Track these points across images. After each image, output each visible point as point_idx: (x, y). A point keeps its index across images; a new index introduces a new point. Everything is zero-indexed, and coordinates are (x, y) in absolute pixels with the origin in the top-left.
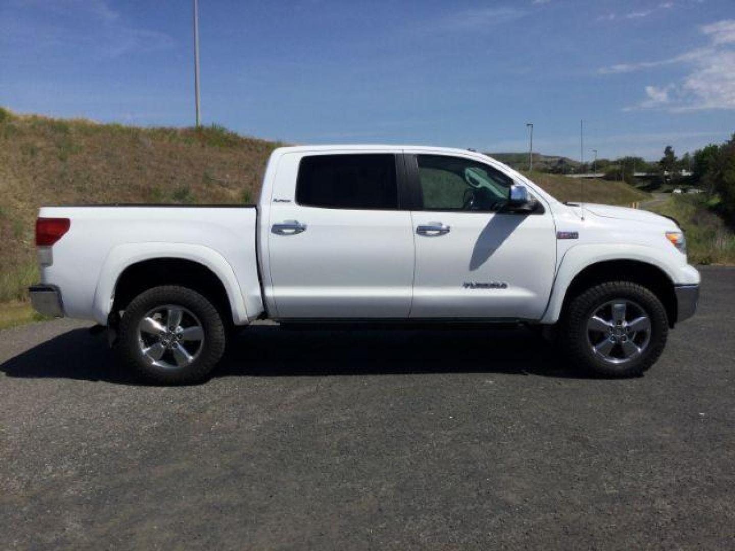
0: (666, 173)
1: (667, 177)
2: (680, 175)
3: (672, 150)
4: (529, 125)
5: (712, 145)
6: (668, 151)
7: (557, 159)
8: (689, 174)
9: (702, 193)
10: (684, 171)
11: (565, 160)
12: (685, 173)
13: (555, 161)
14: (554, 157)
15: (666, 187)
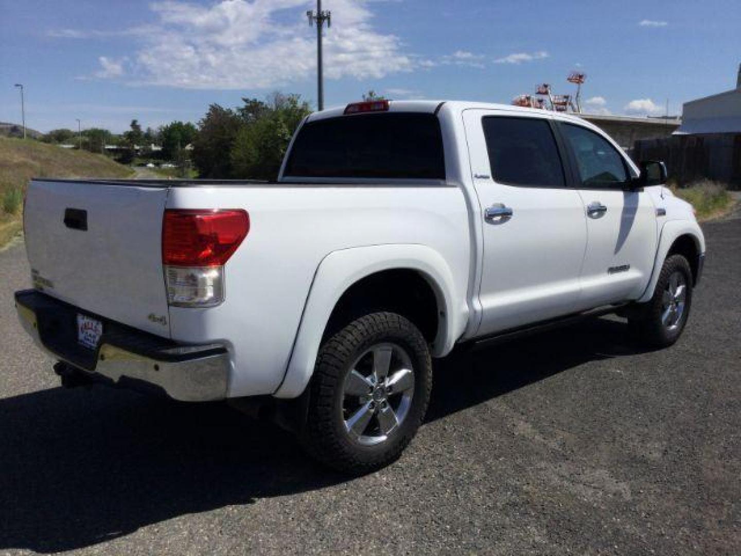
0: (137, 147)
1: (137, 151)
2: (150, 150)
3: (138, 124)
4: (17, 85)
5: (177, 122)
6: (134, 125)
7: (9, 126)
8: (159, 148)
9: (176, 168)
10: (153, 145)
11: (19, 128)
12: (154, 148)
13: (7, 128)
14: (7, 124)
15: (138, 161)
